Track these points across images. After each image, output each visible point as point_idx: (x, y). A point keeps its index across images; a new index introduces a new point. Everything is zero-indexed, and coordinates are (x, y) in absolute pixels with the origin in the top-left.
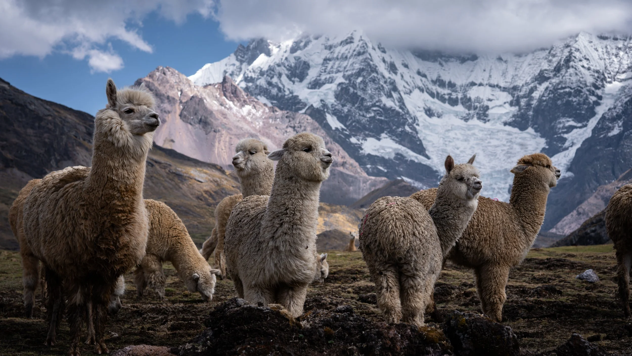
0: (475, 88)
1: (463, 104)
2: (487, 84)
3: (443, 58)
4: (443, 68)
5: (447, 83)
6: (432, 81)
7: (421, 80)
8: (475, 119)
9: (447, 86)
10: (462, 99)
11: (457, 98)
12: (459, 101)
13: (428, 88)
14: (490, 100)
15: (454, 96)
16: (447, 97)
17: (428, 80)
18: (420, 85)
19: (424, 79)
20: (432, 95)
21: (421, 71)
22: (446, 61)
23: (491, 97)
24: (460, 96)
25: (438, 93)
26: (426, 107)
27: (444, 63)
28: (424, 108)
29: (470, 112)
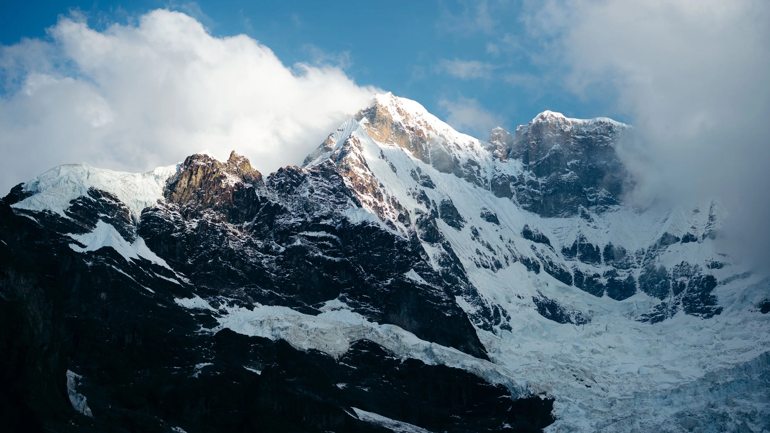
0: (673, 247)
1: (645, 289)
2: (704, 236)
3: (594, 208)
4: (592, 224)
5: (602, 251)
6: (565, 251)
7: (533, 248)
8: (681, 312)
9: (602, 258)
10: (642, 278)
11: (630, 278)
12: (638, 285)
13: (551, 264)
14: (715, 266)
15: (622, 276)
16: (604, 281)
17: (552, 248)
18: (530, 254)
19: (540, 246)
20: (563, 277)
21: (532, 229)
22: (599, 212)
23: (719, 259)
24: (637, 274)
25: (579, 274)
26: (541, 299)
27: (593, 216)
28: (535, 300)
29: (666, 300)
